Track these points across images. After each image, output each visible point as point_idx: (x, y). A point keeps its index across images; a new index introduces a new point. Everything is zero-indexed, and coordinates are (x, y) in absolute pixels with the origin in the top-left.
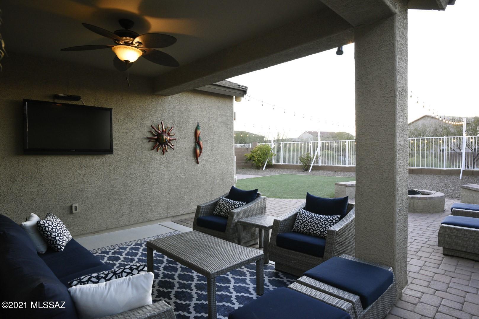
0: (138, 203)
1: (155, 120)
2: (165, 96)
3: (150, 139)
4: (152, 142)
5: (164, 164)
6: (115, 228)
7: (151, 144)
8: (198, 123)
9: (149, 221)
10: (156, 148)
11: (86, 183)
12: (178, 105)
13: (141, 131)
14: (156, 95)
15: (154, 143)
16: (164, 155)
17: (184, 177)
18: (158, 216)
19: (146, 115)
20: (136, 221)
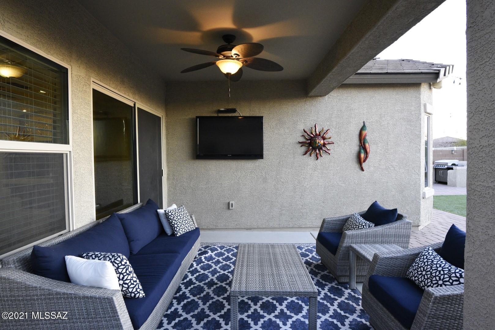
0: (289, 208)
1: (309, 124)
2: (321, 96)
3: (302, 144)
4: (305, 147)
5: (318, 170)
6: (265, 228)
7: (304, 149)
8: (364, 122)
9: (299, 228)
10: (308, 153)
11: (241, 184)
12: (337, 104)
13: (293, 135)
14: (311, 97)
15: (307, 147)
16: (319, 160)
17: (343, 185)
18: (310, 224)
19: (298, 120)
20: (286, 225)
